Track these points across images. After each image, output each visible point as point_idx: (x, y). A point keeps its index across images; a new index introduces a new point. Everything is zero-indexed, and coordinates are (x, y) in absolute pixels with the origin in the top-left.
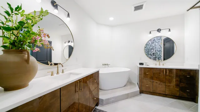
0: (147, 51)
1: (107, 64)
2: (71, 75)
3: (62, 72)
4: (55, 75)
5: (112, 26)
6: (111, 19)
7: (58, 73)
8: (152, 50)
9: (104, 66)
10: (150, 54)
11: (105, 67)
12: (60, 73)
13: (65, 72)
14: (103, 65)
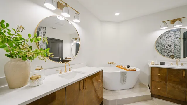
0: (162, 48)
1: (113, 63)
2: (77, 73)
3: (69, 70)
4: (63, 73)
5: (118, 22)
6: (117, 14)
7: (66, 71)
8: (169, 47)
9: (110, 64)
10: (165, 51)
11: (111, 66)
12: (68, 71)
13: (72, 71)
14: (108, 63)
